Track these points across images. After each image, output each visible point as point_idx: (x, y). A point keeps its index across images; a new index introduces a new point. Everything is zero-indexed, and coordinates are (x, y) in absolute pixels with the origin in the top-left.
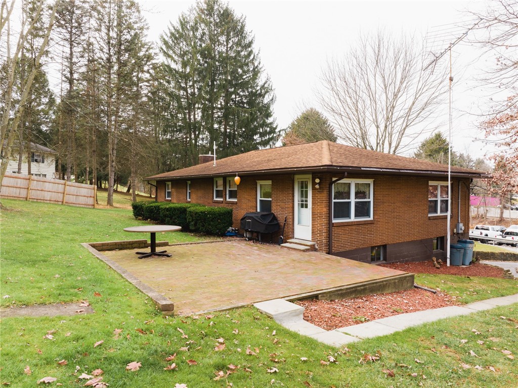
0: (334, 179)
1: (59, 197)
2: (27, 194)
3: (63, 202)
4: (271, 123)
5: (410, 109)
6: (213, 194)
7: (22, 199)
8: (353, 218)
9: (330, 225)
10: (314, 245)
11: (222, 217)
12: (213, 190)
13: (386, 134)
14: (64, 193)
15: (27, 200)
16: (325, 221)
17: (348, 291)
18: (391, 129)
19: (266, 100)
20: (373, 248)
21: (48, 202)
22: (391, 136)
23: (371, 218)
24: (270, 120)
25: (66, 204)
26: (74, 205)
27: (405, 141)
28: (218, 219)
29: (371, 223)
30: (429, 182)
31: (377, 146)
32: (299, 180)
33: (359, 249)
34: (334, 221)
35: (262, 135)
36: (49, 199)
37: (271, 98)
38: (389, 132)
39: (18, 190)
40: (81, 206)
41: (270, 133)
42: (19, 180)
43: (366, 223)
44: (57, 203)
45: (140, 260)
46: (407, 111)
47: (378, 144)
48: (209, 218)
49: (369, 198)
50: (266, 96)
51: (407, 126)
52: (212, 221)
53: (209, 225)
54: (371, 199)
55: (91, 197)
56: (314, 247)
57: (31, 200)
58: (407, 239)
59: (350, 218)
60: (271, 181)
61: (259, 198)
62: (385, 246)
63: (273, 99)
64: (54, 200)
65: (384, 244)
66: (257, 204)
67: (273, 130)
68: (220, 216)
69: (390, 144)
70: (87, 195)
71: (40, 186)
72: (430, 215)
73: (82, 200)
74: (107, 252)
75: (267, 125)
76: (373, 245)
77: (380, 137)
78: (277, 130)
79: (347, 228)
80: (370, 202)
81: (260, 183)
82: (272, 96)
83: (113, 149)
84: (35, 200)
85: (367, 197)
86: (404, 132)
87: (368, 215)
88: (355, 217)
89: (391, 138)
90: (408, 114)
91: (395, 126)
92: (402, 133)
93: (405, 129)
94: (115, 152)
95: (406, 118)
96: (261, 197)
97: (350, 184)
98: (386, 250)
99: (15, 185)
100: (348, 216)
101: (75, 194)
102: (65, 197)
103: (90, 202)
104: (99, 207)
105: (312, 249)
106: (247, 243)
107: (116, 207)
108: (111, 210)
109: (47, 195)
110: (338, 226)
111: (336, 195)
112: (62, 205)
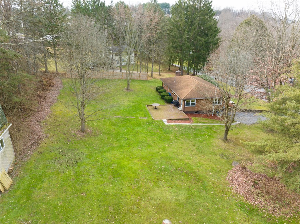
21: (136, 79)
33: (191, 111)
40: (144, 80)
43: (193, 107)
49: (195, 102)
52: (168, 101)
65: (198, 110)
66: (177, 98)
70: (145, 76)
76: (195, 111)
79: (188, 108)
101: (142, 76)
102: (140, 78)
103: (146, 78)
104: (149, 79)
105: (182, 110)
106: (174, 106)
107: (154, 78)
108: (152, 82)
109: (136, 77)
110: (186, 107)
111: (187, 102)
112: (139, 80)
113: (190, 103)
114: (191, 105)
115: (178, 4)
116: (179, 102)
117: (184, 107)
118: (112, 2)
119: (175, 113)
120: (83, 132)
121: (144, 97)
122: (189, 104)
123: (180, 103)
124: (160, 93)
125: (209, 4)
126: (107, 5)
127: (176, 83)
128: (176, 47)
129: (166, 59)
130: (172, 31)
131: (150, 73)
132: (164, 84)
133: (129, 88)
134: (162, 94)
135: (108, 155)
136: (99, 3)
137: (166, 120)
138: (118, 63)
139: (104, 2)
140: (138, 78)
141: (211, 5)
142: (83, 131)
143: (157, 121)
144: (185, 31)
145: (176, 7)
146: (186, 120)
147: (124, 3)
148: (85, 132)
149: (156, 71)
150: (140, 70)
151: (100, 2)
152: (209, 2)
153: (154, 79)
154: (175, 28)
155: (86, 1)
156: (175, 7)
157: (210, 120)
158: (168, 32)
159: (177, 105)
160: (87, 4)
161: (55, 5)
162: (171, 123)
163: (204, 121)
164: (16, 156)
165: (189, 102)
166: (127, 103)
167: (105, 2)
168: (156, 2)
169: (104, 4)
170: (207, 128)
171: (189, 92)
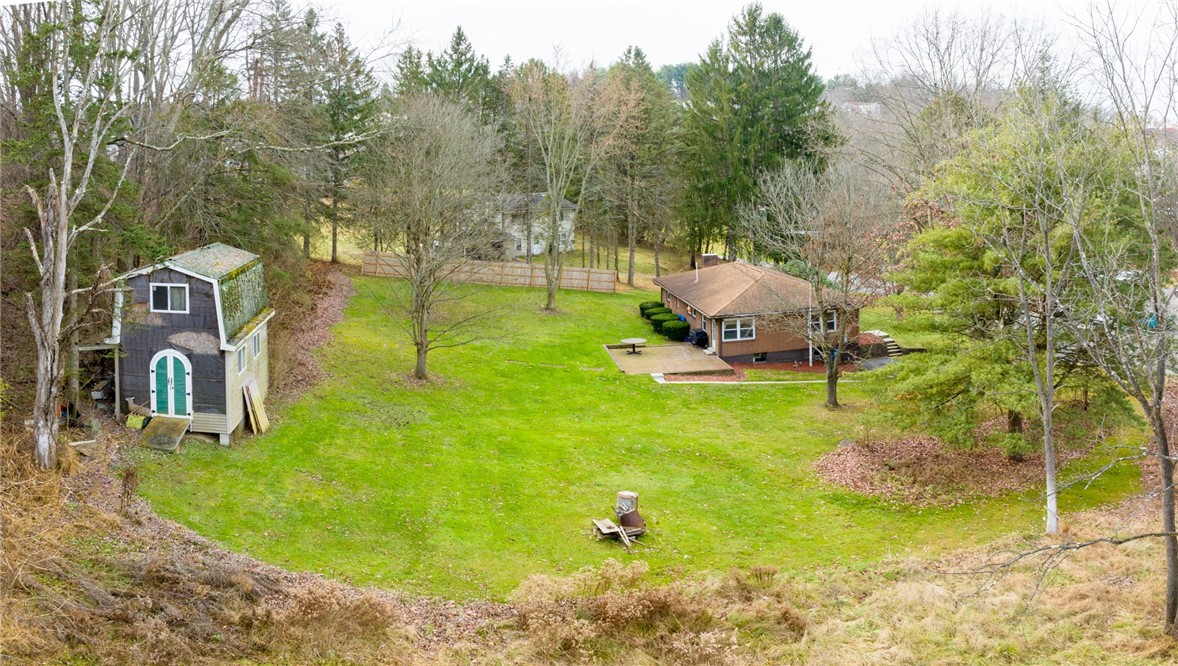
3: (587, 288)
8: (739, 339)
10: (718, 354)
14: (588, 280)
20: (756, 354)
25: (591, 290)
26: (598, 291)
28: (679, 333)
29: (753, 340)
33: (744, 355)
34: (725, 341)
36: (576, 286)
40: (604, 291)
43: (749, 341)
44: (583, 289)
48: (670, 331)
54: (754, 328)
55: (611, 282)
57: (563, 288)
64: (581, 286)
70: (608, 280)
71: (569, 275)
73: (604, 285)
79: (733, 344)
80: (752, 330)
84: (566, 288)
85: (751, 327)
87: (751, 336)
97: (736, 321)
100: (736, 337)
101: (598, 280)
102: (589, 284)
103: (611, 286)
104: (620, 289)
105: (714, 354)
106: (691, 347)
107: (637, 288)
108: (630, 296)
109: (575, 283)
110: (727, 343)
111: (727, 327)
112: (587, 291)
113: (738, 329)
114: (742, 336)
115: (708, 61)
116: (705, 334)
117: (721, 343)
118: (508, 60)
119: (693, 360)
120: (420, 378)
121: (599, 327)
122: (733, 334)
123: (708, 333)
124: (648, 317)
125: (802, 60)
126: (494, 71)
127: (698, 284)
128: (708, 190)
129: (678, 231)
130: (694, 142)
131: (623, 277)
132: (664, 294)
133: (553, 305)
134: (654, 317)
135: (487, 421)
136: (472, 65)
137: (662, 375)
138: (519, 247)
139: (485, 61)
140: (584, 284)
141: (810, 65)
142: (420, 374)
143: (634, 377)
144: (732, 140)
145: (704, 71)
146: (723, 373)
147: (542, 65)
148: (426, 379)
149: (645, 271)
150: (591, 262)
151: (475, 64)
152: (802, 56)
153: (636, 291)
154: (703, 132)
155: (435, 63)
156: (700, 70)
157: (800, 374)
158: (678, 144)
159: (702, 341)
160: (439, 68)
161: (353, 75)
162: (675, 380)
163: (781, 377)
164: (270, 393)
165: (735, 326)
166: (543, 339)
167: (488, 62)
168: (642, 59)
169: (485, 70)
170: (787, 389)
171: (734, 298)
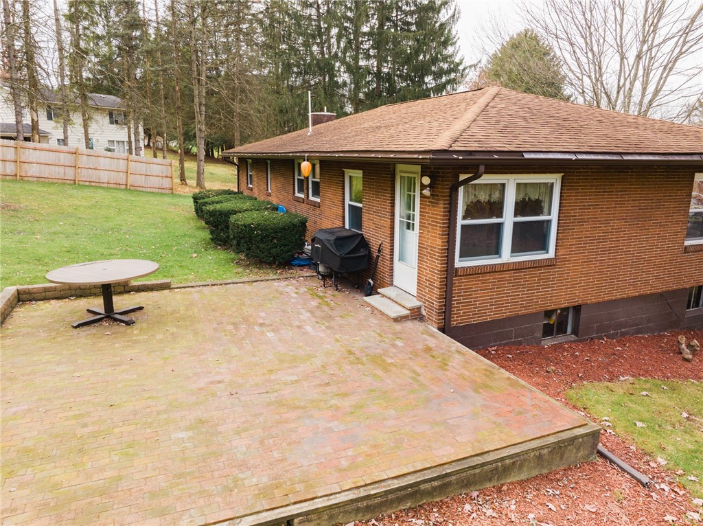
0: (463, 177)
1: (121, 178)
2: (75, 174)
3: (126, 185)
4: (450, 56)
5: (693, 21)
6: (294, 185)
7: (68, 182)
8: (507, 255)
9: (449, 272)
10: (419, 308)
11: (280, 235)
12: (294, 179)
13: (637, 70)
14: (127, 172)
15: (75, 183)
16: (437, 264)
17: (390, 497)
18: (650, 62)
19: (444, 16)
20: (548, 314)
21: (106, 185)
22: (648, 74)
23: (551, 254)
24: (450, 50)
25: (132, 188)
26: (143, 189)
27: (673, 81)
28: (273, 238)
29: (549, 264)
30: (697, 175)
31: (618, 92)
32: (403, 175)
33: (517, 317)
34: (459, 263)
35: (438, 75)
36: (106, 181)
37: (450, 13)
38: (644, 67)
39: (62, 169)
40: (154, 190)
41: (449, 72)
42: (62, 155)
43: (535, 265)
44: (118, 186)
45: (74, 329)
46: (685, 23)
47: (619, 88)
48: (257, 235)
49: (550, 214)
50: (443, 11)
51: (681, 53)
52: (262, 240)
53: (258, 247)
54: (554, 217)
55: (167, 177)
56: (420, 311)
57: (81, 183)
58: (630, 292)
59: (500, 257)
60: (361, 172)
61: (347, 202)
62: (577, 309)
63: (454, 15)
64: (115, 182)
65: (576, 304)
66: (344, 212)
67: (454, 69)
68: (276, 232)
69: (644, 89)
70: (161, 175)
71: (92, 162)
72: (688, 243)
73: (154, 182)
74: (53, 302)
75: (445, 59)
76: (549, 308)
77: (627, 73)
78: (461, 68)
79: (490, 278)
80: (549, 222)
81: (349, 172)
82: (453, 10)
83: (200, 104)
84: (87, 184)
85: (546, 210)
86: (674, 65)
87: (544, 247)
88: (512, 252)
89: (648, 77)
90: (686, 31)
91: (659, 54)
92: (669, 68)
93: (677, 59)
94: (203, 108)
95: (682, 39)
96: (351, 200)
97: (503, 185)
98: (580, 315)
99: (57, 163)
100: (497, 251)
101: (144, 173)
102: (129, 178)
103: (166, 183)
109: (104, 176)
110: (466, 272)
112: (124, 189)
113: (509, 219)
114: (516, 249)
117: (447, 276)
122: (491, 240)
127: (317, 134)
132: (243, 170)
165: (496, 208)
